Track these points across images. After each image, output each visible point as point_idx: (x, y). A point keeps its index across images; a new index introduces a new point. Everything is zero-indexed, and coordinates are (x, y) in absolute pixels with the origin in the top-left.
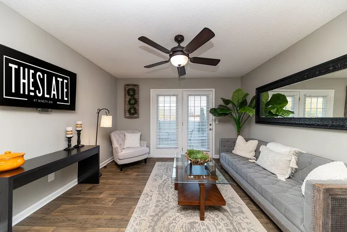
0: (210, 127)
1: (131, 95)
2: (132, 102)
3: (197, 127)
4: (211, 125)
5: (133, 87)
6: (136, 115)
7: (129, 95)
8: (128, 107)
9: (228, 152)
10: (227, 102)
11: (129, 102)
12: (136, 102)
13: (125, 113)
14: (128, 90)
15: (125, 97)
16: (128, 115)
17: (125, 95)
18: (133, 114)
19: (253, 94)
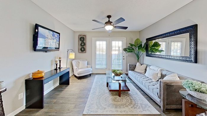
0: (124, 58)
1: (82, 41)
2: (83, 44)
3: (116, 58)
4: (124, 57)
5: (83, 36)
6: (84, 52)
7: (81, 40)
8: (80, 47)
9: (132, 70)
10: (132, 45)
11: (81, 44)
12: (85, 44)
13: (79, 50)
14: (81, 38)
15: (79, 42)
16: (80, 51)
17: (79, 41)
18: (83, 51)
19: (144, 41)
